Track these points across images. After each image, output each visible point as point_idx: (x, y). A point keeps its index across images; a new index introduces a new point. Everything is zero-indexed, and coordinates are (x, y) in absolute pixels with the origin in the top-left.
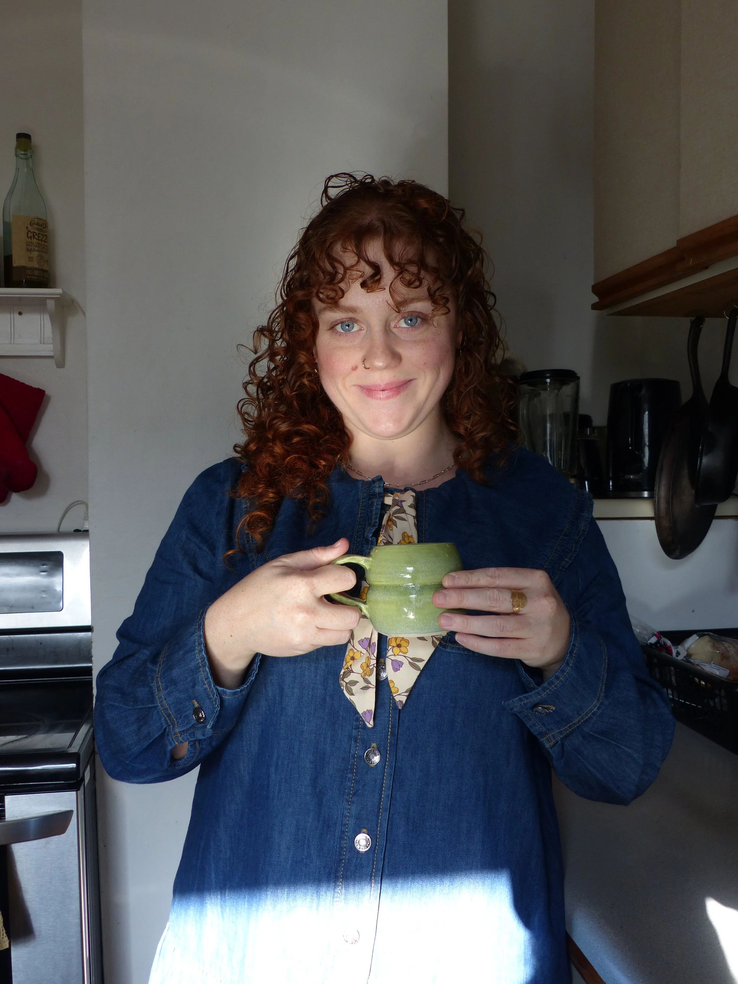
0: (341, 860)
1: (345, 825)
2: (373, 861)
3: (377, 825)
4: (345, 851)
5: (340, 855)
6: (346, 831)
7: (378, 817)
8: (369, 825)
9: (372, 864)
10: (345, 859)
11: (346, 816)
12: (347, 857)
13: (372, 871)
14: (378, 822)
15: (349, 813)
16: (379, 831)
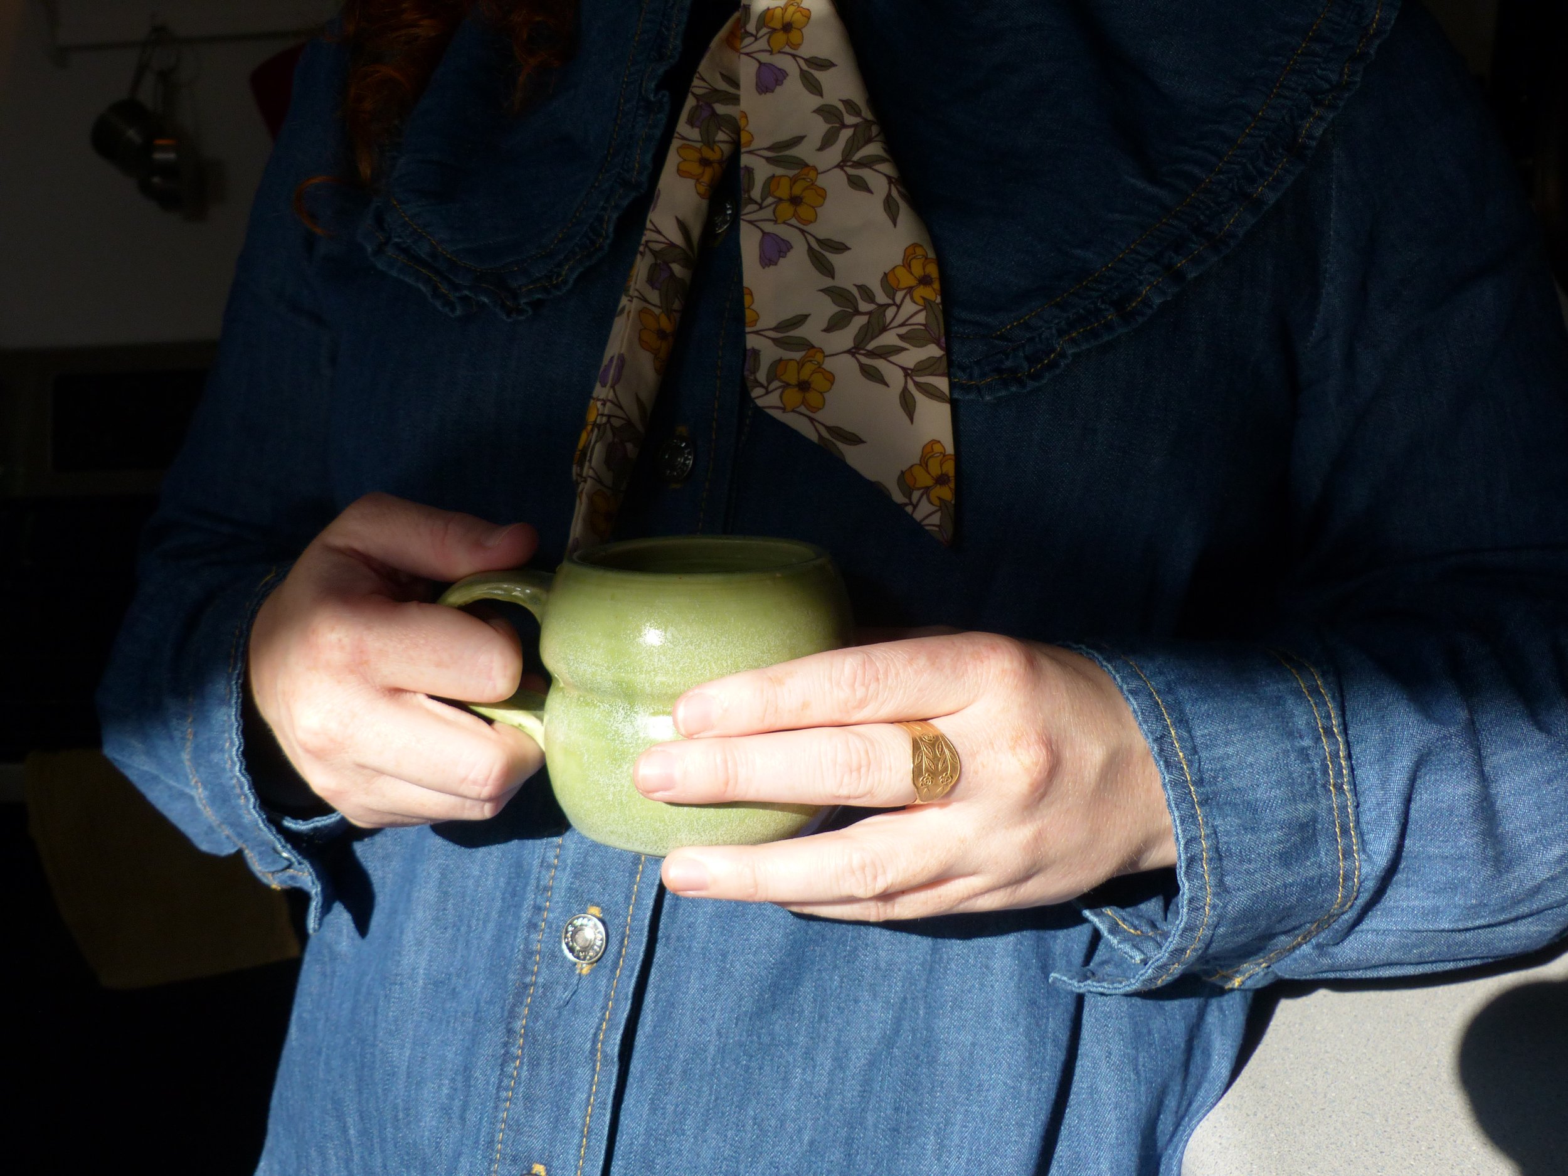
0: (526, 986)
1: (546, 889)
2: (607, 997)
3: (628, 898)
4: (537, 963)
5: (525, 971)
6: (546, 909)
7: (633, 874)
8: (607, 897)
9: (602, 1008)
10: (535, 984)
11: (549, 867)
12: (541, 980)
13: (599, 1028)
14: (630, 889)
15: (557, 857)
16: (632, 916)
